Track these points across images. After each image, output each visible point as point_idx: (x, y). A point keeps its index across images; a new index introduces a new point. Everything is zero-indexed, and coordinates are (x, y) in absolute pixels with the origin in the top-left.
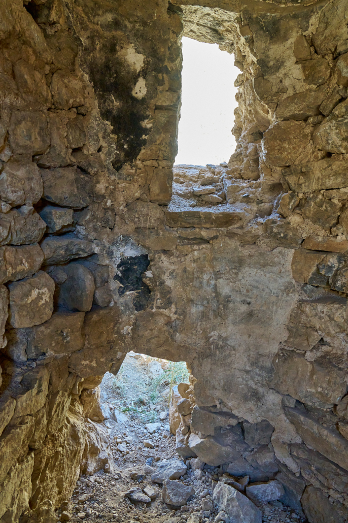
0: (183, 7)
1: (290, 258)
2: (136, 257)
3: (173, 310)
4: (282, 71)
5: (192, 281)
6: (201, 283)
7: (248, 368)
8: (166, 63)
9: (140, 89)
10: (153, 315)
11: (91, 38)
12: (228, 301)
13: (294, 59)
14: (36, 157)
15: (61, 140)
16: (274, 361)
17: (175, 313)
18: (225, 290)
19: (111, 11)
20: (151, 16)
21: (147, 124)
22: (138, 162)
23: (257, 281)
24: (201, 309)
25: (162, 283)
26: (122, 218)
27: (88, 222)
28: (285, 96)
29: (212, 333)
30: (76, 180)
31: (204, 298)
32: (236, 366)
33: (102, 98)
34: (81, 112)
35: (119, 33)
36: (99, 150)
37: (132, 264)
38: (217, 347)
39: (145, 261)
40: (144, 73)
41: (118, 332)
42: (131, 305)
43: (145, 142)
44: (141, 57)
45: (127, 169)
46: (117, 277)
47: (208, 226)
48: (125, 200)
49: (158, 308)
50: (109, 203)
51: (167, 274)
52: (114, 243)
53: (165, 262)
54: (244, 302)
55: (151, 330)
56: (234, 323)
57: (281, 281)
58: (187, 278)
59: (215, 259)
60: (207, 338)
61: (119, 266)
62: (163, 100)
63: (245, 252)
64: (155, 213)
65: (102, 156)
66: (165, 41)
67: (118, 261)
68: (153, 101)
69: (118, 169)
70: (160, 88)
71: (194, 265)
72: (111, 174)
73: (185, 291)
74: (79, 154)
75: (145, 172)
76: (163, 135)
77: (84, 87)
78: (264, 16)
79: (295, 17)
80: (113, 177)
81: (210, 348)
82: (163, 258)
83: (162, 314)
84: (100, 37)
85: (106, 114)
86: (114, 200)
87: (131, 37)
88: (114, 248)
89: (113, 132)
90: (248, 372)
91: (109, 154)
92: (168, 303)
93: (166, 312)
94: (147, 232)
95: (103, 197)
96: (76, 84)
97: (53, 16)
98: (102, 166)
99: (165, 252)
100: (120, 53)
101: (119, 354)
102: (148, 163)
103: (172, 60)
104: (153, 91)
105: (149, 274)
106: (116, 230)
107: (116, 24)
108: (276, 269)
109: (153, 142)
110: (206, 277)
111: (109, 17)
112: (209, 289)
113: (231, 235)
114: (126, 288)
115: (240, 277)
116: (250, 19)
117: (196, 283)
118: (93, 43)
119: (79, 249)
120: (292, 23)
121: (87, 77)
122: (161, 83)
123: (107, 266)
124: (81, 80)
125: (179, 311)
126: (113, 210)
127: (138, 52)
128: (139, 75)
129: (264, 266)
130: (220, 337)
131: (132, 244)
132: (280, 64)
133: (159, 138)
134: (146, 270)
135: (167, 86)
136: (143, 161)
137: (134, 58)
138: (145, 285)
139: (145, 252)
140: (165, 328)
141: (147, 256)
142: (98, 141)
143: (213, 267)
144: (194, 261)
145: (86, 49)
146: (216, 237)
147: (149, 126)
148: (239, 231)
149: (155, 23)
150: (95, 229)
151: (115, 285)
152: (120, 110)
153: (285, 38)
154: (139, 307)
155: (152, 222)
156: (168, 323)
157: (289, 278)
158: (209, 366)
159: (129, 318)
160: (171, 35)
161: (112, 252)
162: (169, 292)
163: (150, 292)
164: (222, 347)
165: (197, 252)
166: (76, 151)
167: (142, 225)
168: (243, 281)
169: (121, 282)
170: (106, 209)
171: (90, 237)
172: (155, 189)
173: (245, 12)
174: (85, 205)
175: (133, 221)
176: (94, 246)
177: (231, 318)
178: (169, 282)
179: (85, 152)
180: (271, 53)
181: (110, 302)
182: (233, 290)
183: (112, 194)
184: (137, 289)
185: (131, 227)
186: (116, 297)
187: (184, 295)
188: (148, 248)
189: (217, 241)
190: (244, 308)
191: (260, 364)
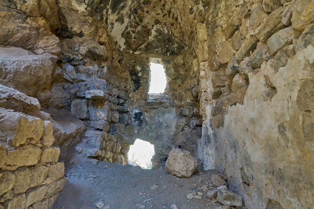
0: (149, 58)
1: (175, 110)
2: (139, 113)
3: (148, 127)
4: (171, 70)
5: (153, 119)
6: (155, 119)
7: (167, 140)
8: (146, 69)
9: (140, 74)
10: (143, 128)
11: (130, 65)
12: (162, 123)
13: (172, 67)
14: (118, 87)
15: (123, 85)
16: (173, 137)
17: (149, 127)
18: (161, 120)
19: (134, 60)
20: (142, 60)
21: (141, 82)
22: (139, 90)
23: (168, 117)
24: (155, 126)
25: (145, 119)
26: (135, 103)
27: (127, 103)
28: (172, 75)
29: (158, 132)
30: (125, 93)
31: (156, 123)
32: (164, 140)
33: (131, 76)
34: (127, 79)
35: (135, 64)
36: (130, 87)
37: (138, 114)
38: (159, 136)
39: (141, 114)
40: (141, 71)
41: (134, 132)
42: (137, 125)
43: (141, 85)
44: (140, 68)
45: (137, 91)
46: (134, 117)
47: (157, 105)
48: (136, 99)
49: (144, 126)
50: (132, 99)
51: (146, 117)
52: (133, 109)
53: (146, 114)
54: (166, 123)
55: (142, 132)
56: (164, 129)
57: (173, 116)
58: (152, 118)
59: (158, 113)
60: (157, 134)
61: (134, 115)
62: (145, 76)
63: (165, 110)
64: (144, 102)
65: (131, 88)
66: (145, 65)
67: (134, 113)
68: (143, 77)
69: (134, 91)
70: (144, 74)
71: (153, 115)
72: (133, 92)
73: (151, 121)
74: (126, 88)
75: (141, 92)
76: (145, 84)
77: (128, 74)
78: (166, 59)
79: (172, 59)
80: (133, 93)
81: (158, 137)
82: (145, 113)
83: (145, 128)
84: (131, 65)
85: (132, 80)
86: (134, 98)
87: (138, 64)
88: (133, 110)
89: (134, 83)
90: (167, 141)
91: (133, 88)
92: (147, 125)
93: (146, 127)
94: (141, 106)
95: (131, 98)
96: (126, 74)
97: (123, 62)
98: (131, 91)
99: (146, 111)
100: (136, 68)
101: (134, 139)
102: (142, 90)
103: (147, 68)
104: (143, 75)
105: (142, 117)
106: (134, 106)
107: (135, 62)
108: (172, 113)
109: (143, 85)
110: (156, 117)
111: (134, 61)
112: (157, 121)
113: (162, 106)
114: (136, 121)
115: (164, 117)
116: (164, 60)
117: (154, 119)
118: (130, 66)
119: (125, 109)
120: (172, 61)
121: (128, 72)
122: (145, 73)
123: (131, 114)
124: (127, 73)
125: (150, 127)
126: (133, 101)
127: (139, 67)
128: (140, 72)
129: (169, 113)
130: (160, 133)
131: (138, 109)
132: (170, 68)
133: (144, 85)
134: (141, 116)
135: (146, 73)
136: (140, 90)
137: (139, 68)
138: (141, 120)
139: (141, 111)
140: (146, 132)
141: (141, 112)
142: (130, 85)
143: (158, 115)
144: (153, 114)
145: (128, 67)
146: (158, 107)
147: (142, 82)
148: (164, 105)
149: (143, 61)
150: (129, 105)
151: (133, 119)
152: (135, 79)
153: (171, 63)
154: (139, 125)
155: (143, 104)
156: (147, 130)
157: (175, 115)
158: (158, 142)
159: (137, 129)
160: (147, 63)
161: (133, 111)
162: (147, 122)
163: (142, 122)
164: (161, 136)
165: (154, 111)
166: (125, 87)
167: (140, 105)
168: (165, 118)
169: (135, 119)
170: (132, 101)
171: (127, 107)
172: (143, 96)
173: (162, 59)
174: (127, 99)
175: (138, 104)
176: (128, 109)
177: (163, 128)
178: (147, 119)
179: (127, 88)
180: (168, 66)
181: (132, 124)
182: (163, 120)
183: (133, 97)
184: (139, 121)
185: (137, 105)
186: (133, 123)
187: (151, 123)
188: (142, 111)
189: (159, 108)
190: (166, 124)
191: (170, 138)
